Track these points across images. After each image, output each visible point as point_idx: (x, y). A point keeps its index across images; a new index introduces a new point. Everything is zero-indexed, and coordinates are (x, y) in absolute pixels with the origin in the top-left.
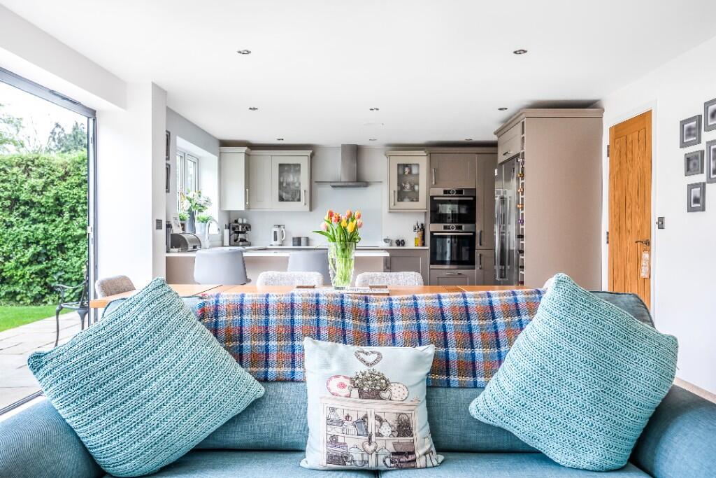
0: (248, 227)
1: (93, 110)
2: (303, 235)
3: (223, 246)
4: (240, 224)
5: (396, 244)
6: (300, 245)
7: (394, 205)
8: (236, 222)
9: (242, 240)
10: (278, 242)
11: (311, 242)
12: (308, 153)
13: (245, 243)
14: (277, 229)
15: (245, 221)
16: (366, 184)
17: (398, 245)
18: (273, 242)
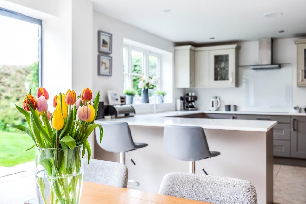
0: (195, 98)
1: (40, 20)
2: (232, 103)
3: (176, 110)
4: (190, 96)
5: (304, 112)
6: (229, 110)
8: (188, 95)
9: (191, 107)
10: (215, 108)
11: (238, 109)
12: (234, 46)
13: (193, 109)
14: (214, 100)
15: (193, 94)
16: (280, 66)
18: (211, 108)
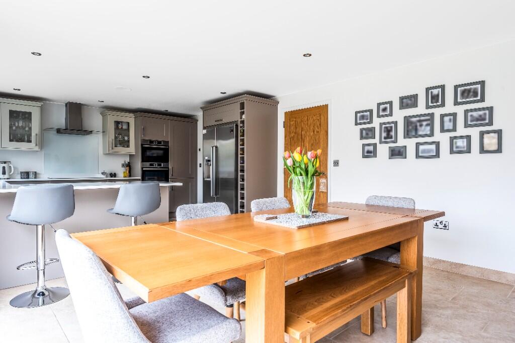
2: (31, 170)
5: (110, 176)
6: (28, 178)
7: (112, 149)
10: (7, 176)
11: (39, 176)
12: (39, 104)
14: (5, 165)
17: (112, 177)
18: (2, 176)
